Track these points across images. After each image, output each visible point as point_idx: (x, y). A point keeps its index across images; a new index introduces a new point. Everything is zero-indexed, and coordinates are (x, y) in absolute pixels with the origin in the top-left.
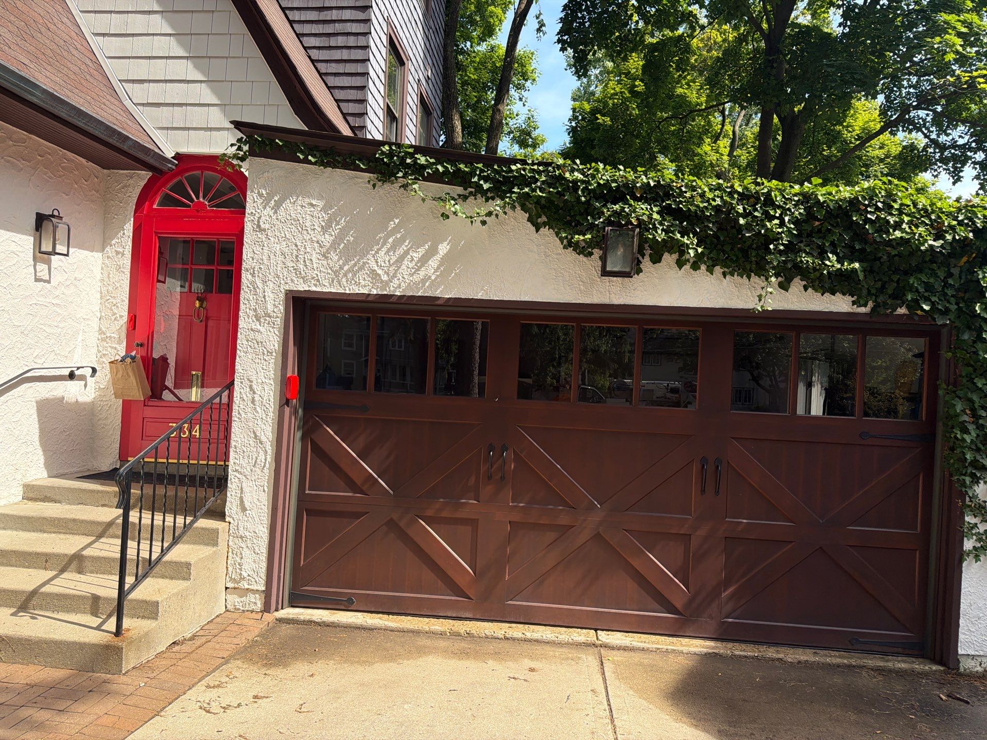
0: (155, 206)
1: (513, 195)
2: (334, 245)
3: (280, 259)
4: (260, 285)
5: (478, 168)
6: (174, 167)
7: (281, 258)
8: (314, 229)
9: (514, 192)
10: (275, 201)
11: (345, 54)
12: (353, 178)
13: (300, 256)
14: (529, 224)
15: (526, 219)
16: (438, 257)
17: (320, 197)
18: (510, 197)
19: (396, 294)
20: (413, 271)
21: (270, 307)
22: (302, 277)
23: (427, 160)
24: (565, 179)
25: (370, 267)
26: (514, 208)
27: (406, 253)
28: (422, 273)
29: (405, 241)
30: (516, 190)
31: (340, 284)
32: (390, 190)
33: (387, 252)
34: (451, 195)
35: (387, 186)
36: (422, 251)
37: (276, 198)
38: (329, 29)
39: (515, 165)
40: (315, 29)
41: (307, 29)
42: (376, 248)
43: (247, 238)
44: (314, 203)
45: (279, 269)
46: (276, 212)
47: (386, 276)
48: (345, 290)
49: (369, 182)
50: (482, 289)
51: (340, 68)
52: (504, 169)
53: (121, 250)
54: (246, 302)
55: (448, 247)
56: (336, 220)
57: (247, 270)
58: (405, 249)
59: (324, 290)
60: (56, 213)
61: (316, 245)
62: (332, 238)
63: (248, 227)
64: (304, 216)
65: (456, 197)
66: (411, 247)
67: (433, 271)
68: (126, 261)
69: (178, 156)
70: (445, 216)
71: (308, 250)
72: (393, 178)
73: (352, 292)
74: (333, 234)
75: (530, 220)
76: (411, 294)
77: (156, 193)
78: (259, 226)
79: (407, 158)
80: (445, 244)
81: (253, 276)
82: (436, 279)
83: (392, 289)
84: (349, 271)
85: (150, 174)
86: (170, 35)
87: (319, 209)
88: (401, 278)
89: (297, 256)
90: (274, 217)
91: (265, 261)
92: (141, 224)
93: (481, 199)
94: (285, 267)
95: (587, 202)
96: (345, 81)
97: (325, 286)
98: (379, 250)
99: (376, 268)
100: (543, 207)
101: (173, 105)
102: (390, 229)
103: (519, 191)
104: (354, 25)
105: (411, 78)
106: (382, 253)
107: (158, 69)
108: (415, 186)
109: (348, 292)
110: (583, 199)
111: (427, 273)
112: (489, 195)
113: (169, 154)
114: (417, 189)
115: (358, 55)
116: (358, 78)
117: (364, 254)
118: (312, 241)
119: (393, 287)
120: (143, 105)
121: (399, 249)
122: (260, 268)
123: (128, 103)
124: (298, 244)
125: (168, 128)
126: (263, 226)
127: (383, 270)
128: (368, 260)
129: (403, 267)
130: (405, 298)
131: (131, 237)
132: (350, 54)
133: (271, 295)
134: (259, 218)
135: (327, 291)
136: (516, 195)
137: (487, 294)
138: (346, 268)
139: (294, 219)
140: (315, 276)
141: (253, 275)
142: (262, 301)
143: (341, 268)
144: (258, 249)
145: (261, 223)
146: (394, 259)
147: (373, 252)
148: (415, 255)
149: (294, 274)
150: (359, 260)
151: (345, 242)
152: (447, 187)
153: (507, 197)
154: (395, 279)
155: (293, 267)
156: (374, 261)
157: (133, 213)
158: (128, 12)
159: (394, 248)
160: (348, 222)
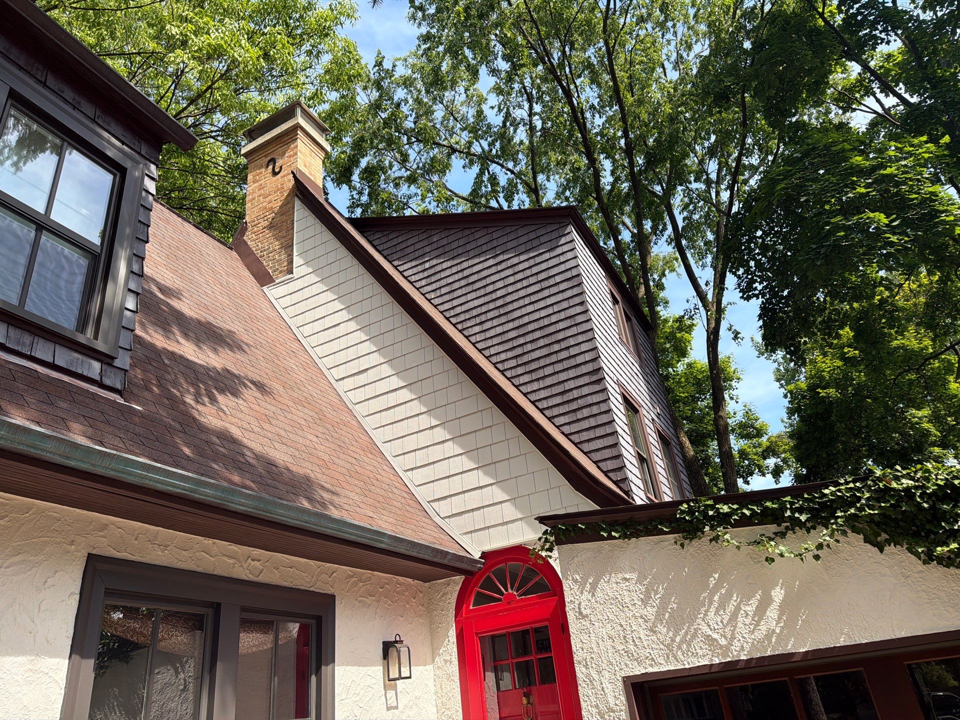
0: (471, 607)
1: (839, 520)
2: (659, 616)
3: (608, 643)
4: (596, 676)
5: (786, 501)
6: (482, 566)
7: (610, 642)
8: (634, 604)
9: (839, 517)
10: (590, 583)
11: (592, 422)
12: (659, 542)
13: (628, 636)
14: (868, 546)
15: (863, 541)
16: (775, 606)
17: (633, 570)
18: (836, 523)
19: (742, 658)
20: (752, 627)
21: (611, 701)
22: (635, 660)
23: (730, 508)
24: (894, 489)
25: (703, 633)
26: (844, 533)
27: (738, 609)
28: (763, 628)
29: (732, 596)
30: (839, 514)
31: (676, 659)
32: (699, 546)
33: (717, 613)
34: (767, 535)
35: (695, 542)
36: (754, 602)
37: (590, 581)
38: (574, 406)
39: (827, 488)
40: (563, 409)
41: (555, 412)
42: (703, 610)
43: (573, 629)
44: (628, 577)
45: (610, 655)
46: (593, 595)
47: (723, 639)
48: (684, 665)
49: (676, 542)
50: (842, 633)
51: (591, 434)
52: (816, 495)
53: (449, 658)
54: (586, 699)
55: (782, 592)
56: (654, 590)
57: (580, 663)
58: (735, 604)
59: (662, 670)
60: (398, 639)
61: (640, 620)
62: (654, 610)
63: (571, 616)
64: (621, 593)
65: (773, 536)
66: (741, 601)
67: (775, 622)
68: (454, 668)
69: (484, 555)
70: (770, 560)
71: (634, 628)
72: (700, 533)
73: (692, 666)
74: (655, 605)
75: (866, 540)
76: (759, 655)
77: (470, 595)
78: (581, 613)
79: (708, 511)
80: (778, 589)
81: (586, 668)
82: (781, 631)
83: (735, 653)
84: (683, 641)
85: (463, 577)
86: (461, 454)
87: (634, 582)
88: (741, 638)
89: (625, 637)
90: (593, 601)
91: (595, 650)
92: (462, 628)
93: (800, 532)
94: (616, 652)
95: (932, 507)
96: (599, 444)
97: (661, 664)
98: (707, 611)
99: (710, 633)
100: (878, 524)
101: (473, 510)
102: (711, 586)
103: (843, 514)
104: (594, 396)
105: (647, 421)
106: (711, 614)
107: (456, 485)
108: (727, 537)
109: (687, 666)
110: (926, 505)
111: (769, 627)
112: (809, 525)
113: (477, 555)
114: (729, 538)
115: (604, 419)
116: (609, 438)
117: (692, 619)
118: (636, 618)
119: (736, 651)
120: (449, 517)
121: (728, 606)
122: (592, 658)
123: (437, 519)
124: (623, 623)
125: (471, 532)
126: (584, 612)
127: (718, 633)
128: (699, 625)
129: (740, 625)
130: (754, 661)
131: (455, 643)
132: (596, 421)
133: (609, 686)
134: (580, 604)
135: (665, 669)
136: (842, 520)
137: (850, 637)
138: (678, 639)
139: (612, 598)
140: (648, 655)
141: (586, 666)
142: (602, 695)
143: (673, 640)
144: (585, 638)
145: (582, 610)
146: (726, 619)
147: (702, 616)
148: (748, 608)
149: (626, 658)
150: (689, 628)
151: (669, 610)
152: (759, 529)
153: (833, 524)
154: (735, 641)
155: (623, 649)
156: (705, 625)
157: (454, 619)
158: (427, 447)
159: (722, 606)
160: (666, 589)
